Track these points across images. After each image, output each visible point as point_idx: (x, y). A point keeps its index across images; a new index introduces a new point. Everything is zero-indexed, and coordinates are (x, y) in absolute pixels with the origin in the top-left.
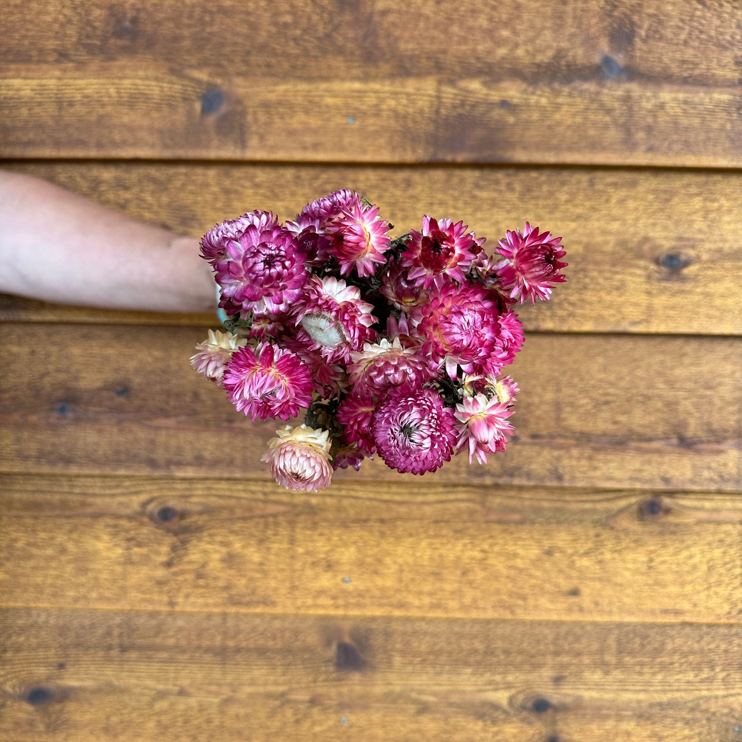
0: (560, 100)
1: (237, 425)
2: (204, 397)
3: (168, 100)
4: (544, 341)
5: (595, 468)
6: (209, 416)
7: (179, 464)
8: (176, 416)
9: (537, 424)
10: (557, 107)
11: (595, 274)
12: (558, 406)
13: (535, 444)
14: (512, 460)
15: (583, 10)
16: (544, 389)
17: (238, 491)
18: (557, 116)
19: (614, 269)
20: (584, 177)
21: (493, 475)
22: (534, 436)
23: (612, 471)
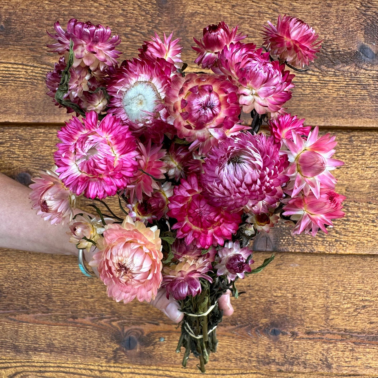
0: (327, 79)
1: (79, 320)
2: (55, 299)
3: (30, 79)
4: (316, 260)
5: (357, 359)
6: (58, 313)
7: (35, 349)
8: (34, 312)
9: (311, 323)
10: (325, 84)
11: (355, 210)
12: (327, 310)
13: (310, 339)
14: (293, 352)
15: (343, 11)
16: (316, 296)
17: (80, 369)
18: (326, 91)
19: (369, 206)
20: (345, 136)
21: (278, 364)
22: (308, 333)
23: (370, 361)
